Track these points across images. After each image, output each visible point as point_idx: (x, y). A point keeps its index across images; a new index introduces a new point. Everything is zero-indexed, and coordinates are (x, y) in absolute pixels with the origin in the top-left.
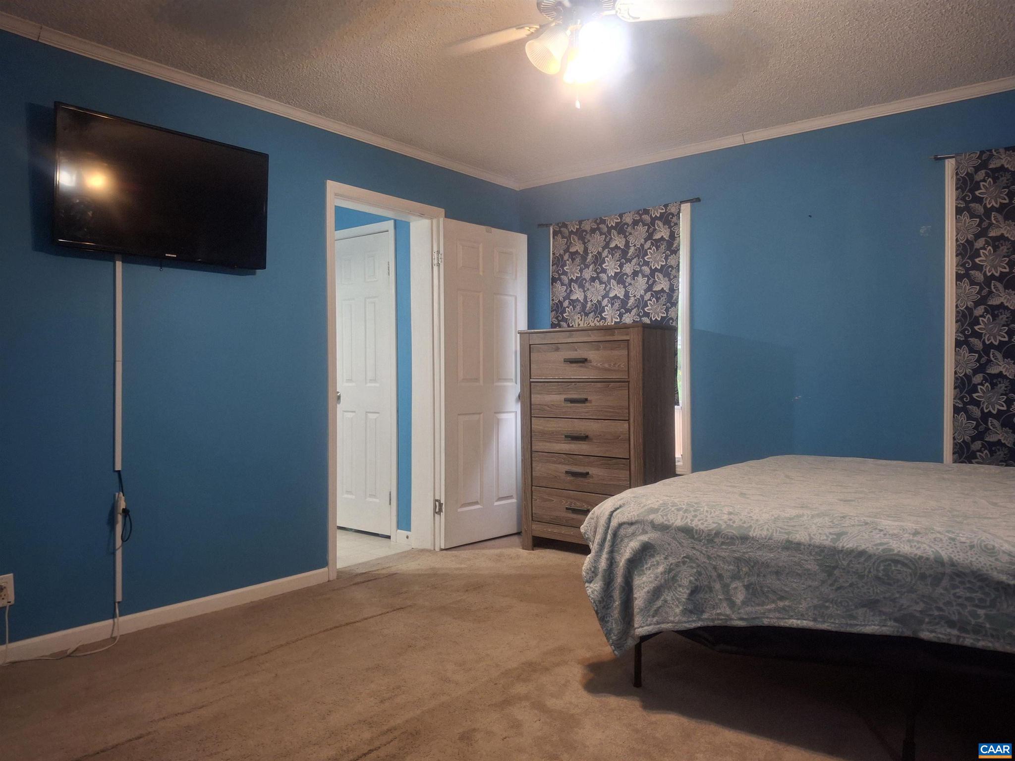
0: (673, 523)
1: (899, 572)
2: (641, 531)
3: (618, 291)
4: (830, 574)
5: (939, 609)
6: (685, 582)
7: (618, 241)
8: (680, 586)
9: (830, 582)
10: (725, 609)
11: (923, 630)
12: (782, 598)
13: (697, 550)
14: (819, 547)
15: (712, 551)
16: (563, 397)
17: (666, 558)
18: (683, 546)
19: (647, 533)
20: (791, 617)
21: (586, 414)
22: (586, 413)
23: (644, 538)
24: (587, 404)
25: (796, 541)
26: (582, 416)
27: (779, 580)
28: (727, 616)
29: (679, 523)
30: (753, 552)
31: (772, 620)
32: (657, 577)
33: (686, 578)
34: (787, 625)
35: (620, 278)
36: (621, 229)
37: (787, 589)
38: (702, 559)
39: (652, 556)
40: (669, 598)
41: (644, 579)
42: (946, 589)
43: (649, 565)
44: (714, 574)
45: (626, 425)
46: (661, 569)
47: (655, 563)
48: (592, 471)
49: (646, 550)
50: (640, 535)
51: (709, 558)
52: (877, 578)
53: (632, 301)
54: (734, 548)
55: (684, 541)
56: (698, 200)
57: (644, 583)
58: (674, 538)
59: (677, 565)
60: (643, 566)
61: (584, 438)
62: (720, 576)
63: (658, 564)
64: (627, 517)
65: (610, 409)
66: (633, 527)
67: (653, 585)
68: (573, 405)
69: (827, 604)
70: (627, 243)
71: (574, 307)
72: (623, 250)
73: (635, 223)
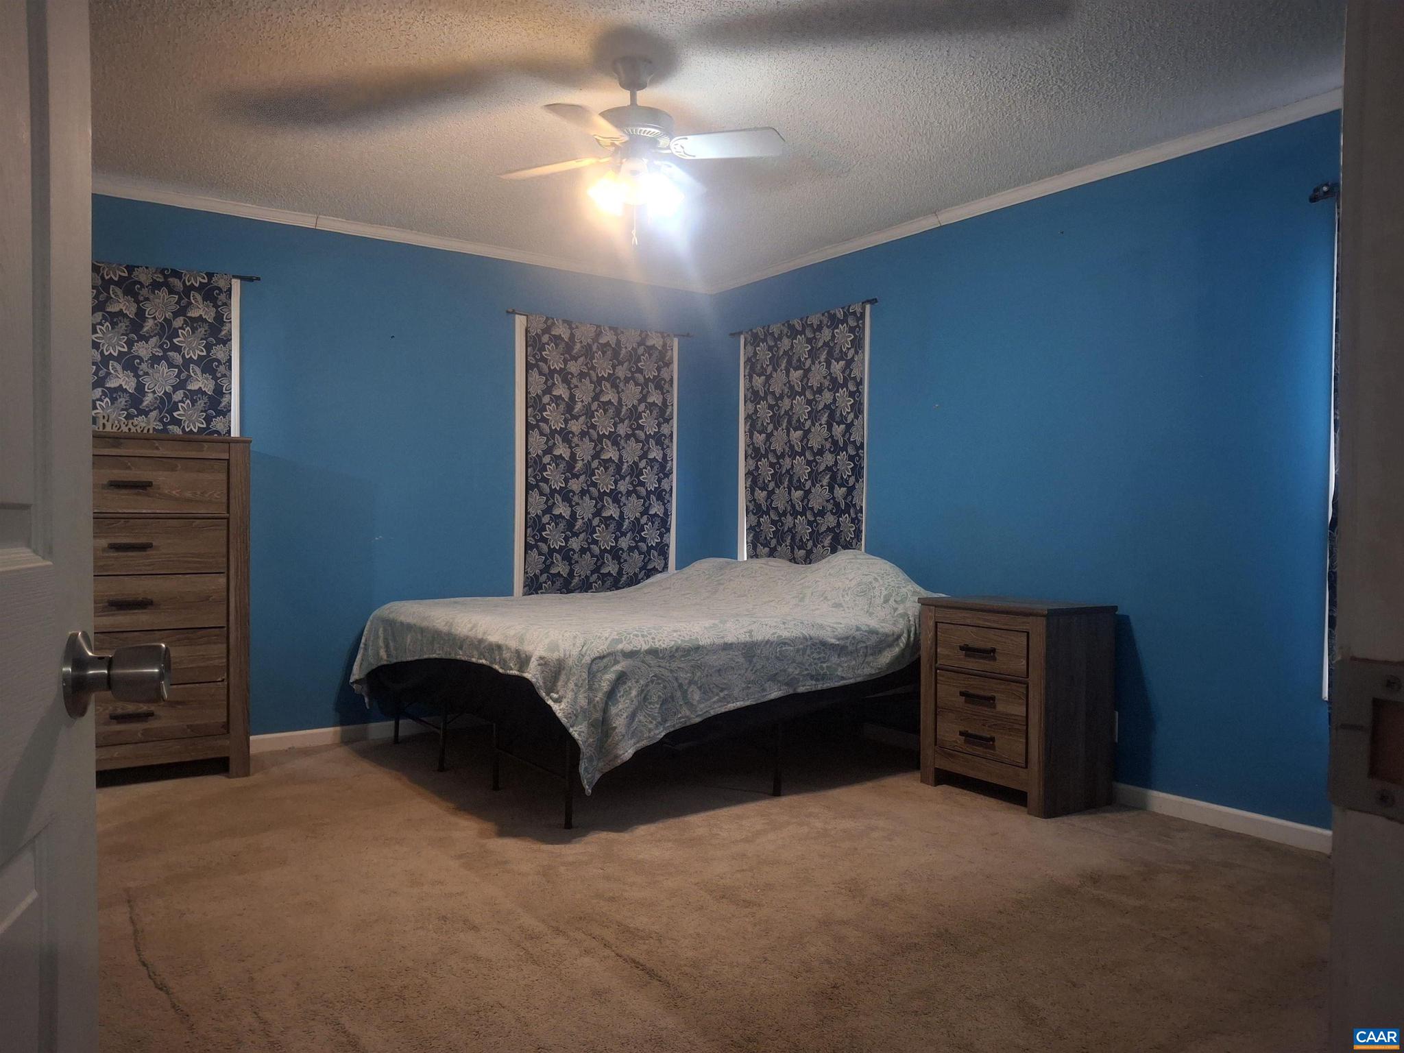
0: (641, 648)
1: (787, 650)
2: (613, 662)
4: (751, 662)
5: (807, 669)
6: (655, 699)
8: (650, 703)
9: (751, 668)
10: (685, 711)
11: (799, 686)
12: (722, 690)
13: (663, 667)
14: (744, 643)
15: (674, 665)
17: (637, 682)
18: (650, 667)
19: (619, 662)
20: (728, 703)
21: (148, 568)
22: (149, 565)
23: (618, 667)
24: (149, 552)
25: (730, 642)
26: (141, 570)
27: (720, 676)
28: (687, 717)
29: (645, 647)
30: (702, 658)
31: (717, 709)
32: (632, 701)
33: (656, 694)
34: (727, 710)
37: (725, 682)
38: (667, 673)
39: (625, 683)
40: (641, 718)
41: (620, 707)
42: (809, 656)
43: (622, 693)
44: (676, 684)
45: (222, 580)
46: (634, 693)
47: (628, 689)
49: (621, 678)
50: (613, 666)
51: (671, 671)
52: (777, 658)
53: (149, 399)
54: (690, 658)
55: (651, 662)
56: (251, 279)
57: (620, 711)
58: (643, 662)
59: (647, 685)
60: (617, 695)
62: (680, 686)
63: (630, 688)
64: (598, 652)
65: (193, 557)
66: (605, 660)
67: (631, 710)
68: (121, 554)
69: (749, 685)
70: (140, 311)
72: (133, 321)
73: (155, 286)
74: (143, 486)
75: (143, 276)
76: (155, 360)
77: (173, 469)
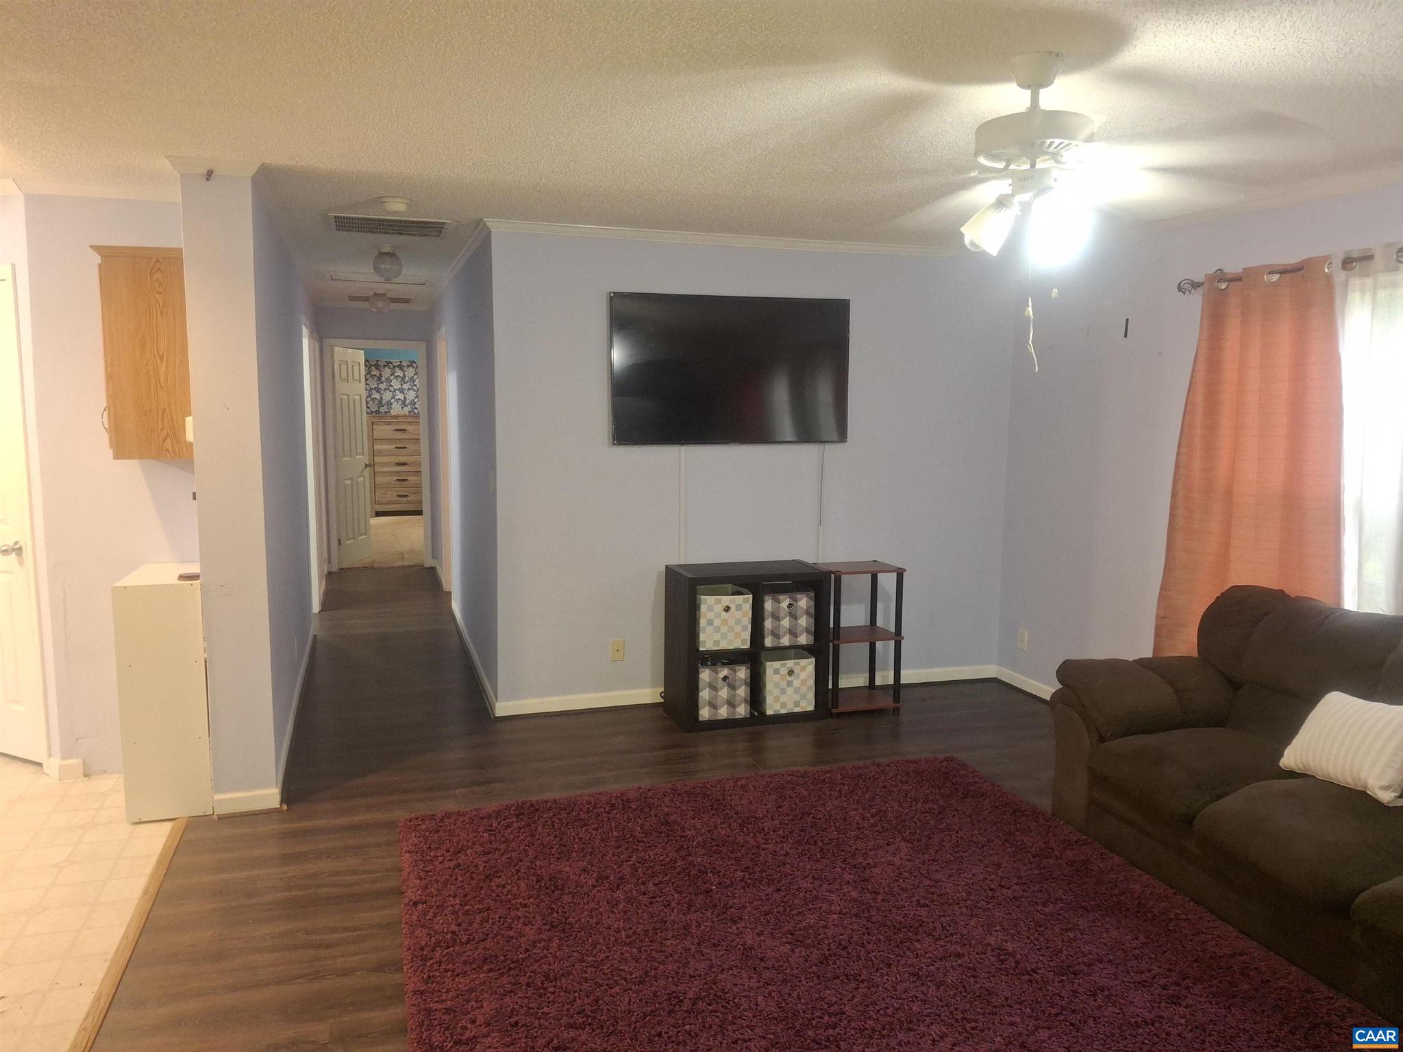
3: (400, 396)
7: (399, 373)
16: (394, 446)
21: (406, 454)
24: (407, 449)
35: (402, 391)
36: (401, 367)
48: (409, 478)
53: (408, 402)
61: (405, 464)
68: (400, 450)
70: (404, 375)
71: (374, 402)
72: (402, 378)
73: (408, 366)
74: (404, 430)
75: (405, 364)
76: (409, 389)
77: (412, 425)
